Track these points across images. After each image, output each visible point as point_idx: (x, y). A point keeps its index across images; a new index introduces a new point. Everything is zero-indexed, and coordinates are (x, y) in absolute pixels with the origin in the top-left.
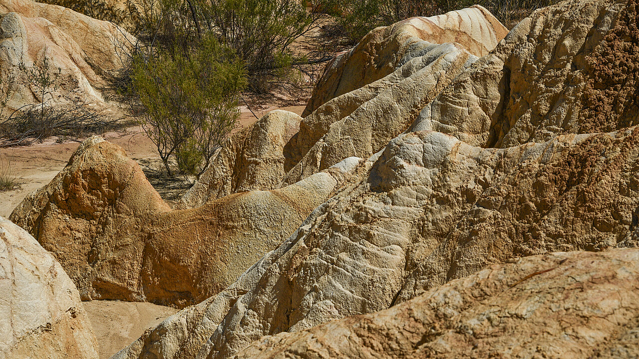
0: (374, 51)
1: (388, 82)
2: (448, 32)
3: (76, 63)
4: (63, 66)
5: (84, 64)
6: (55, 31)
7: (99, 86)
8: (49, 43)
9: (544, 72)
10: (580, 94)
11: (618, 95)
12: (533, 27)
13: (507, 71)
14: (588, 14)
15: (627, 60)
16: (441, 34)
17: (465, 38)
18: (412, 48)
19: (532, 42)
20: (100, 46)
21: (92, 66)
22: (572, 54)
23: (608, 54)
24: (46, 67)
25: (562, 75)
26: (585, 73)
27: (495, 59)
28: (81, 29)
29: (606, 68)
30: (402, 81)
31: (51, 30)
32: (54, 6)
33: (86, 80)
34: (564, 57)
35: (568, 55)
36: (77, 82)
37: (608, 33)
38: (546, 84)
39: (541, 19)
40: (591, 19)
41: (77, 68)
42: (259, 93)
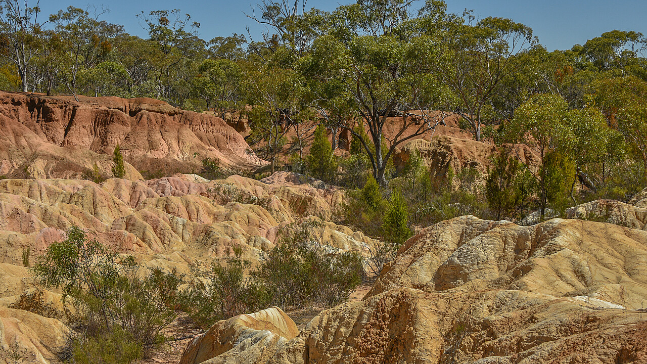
0: (219, 334)
1: (231, 353)
2: (261, 322)
3: (34, 344)
4: (27, 347)
5: (39, 344)
6: (22, 326)
7: (48, 357)
8: (18, 333)
9: (330, 347)
10: (352, 360)
11: (375, 360)
12: (321, 322)
13: (307, 347)
14: (353, 314)
15: (378, 340)
16: (257, 324)
17: (270, 325)
18: (243, 332)
19: (321, 330)
20: (48, 333)
21: (44, 346)
22: (346, 337)
23: (367, 336)
24: (17, 347)
25: (341, 349)
26: (355, 348)
27: (300, 340)
28: (36, 323)
29: (366, 345)
30: (241, 353)
31: (19, 325)
32: (20, 310)
33: (40, 354)
34: (341, 339)
35: (343, 337)
36: (35, 356)
37: (366, 324)
38: (331, 354)
39: (326, 317)
40: (356, 316)
41: (35, 347)
42: (146, 359)
